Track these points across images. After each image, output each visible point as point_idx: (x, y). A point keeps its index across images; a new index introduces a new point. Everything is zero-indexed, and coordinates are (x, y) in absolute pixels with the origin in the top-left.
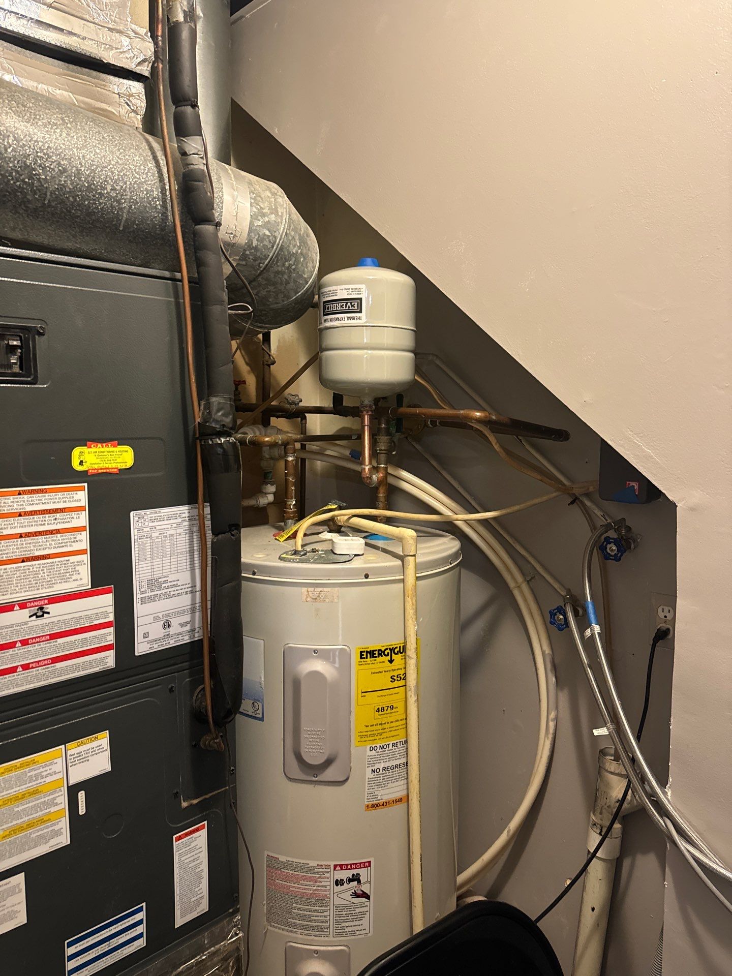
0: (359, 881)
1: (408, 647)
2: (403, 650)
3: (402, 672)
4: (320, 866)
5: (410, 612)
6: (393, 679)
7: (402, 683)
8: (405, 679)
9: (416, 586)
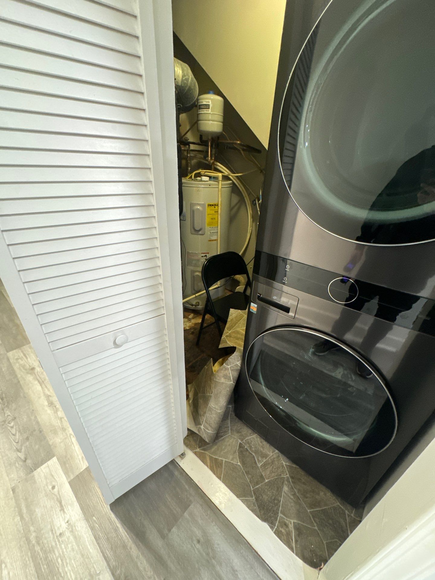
0: (206, 256)
1: (219, 204)
2: (218, 205)
3: (217, 211)
4: (198, 253)
5: (220, 195)
6: (215, 212)
7: (217, 213)
8: (218, 212)
9: (221, 189)
